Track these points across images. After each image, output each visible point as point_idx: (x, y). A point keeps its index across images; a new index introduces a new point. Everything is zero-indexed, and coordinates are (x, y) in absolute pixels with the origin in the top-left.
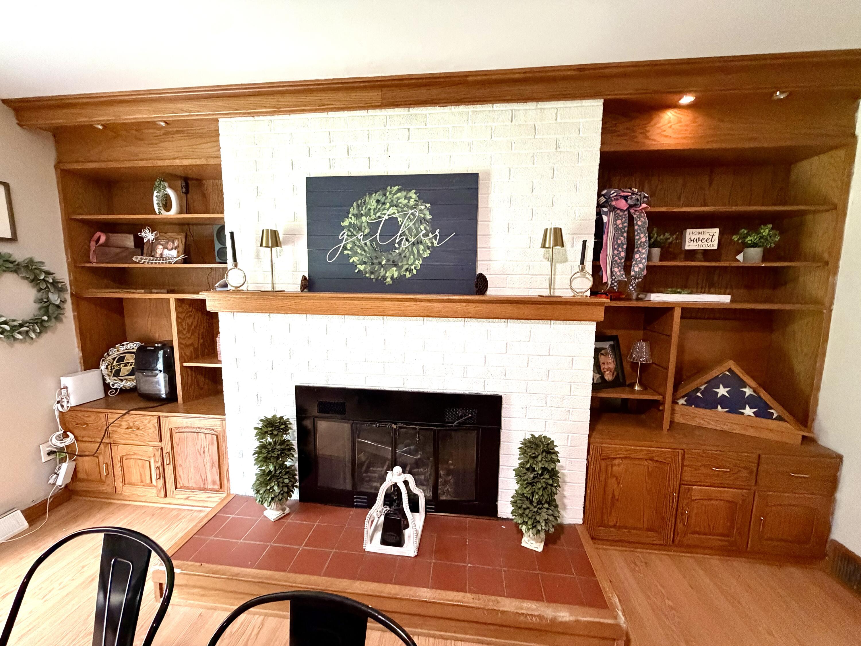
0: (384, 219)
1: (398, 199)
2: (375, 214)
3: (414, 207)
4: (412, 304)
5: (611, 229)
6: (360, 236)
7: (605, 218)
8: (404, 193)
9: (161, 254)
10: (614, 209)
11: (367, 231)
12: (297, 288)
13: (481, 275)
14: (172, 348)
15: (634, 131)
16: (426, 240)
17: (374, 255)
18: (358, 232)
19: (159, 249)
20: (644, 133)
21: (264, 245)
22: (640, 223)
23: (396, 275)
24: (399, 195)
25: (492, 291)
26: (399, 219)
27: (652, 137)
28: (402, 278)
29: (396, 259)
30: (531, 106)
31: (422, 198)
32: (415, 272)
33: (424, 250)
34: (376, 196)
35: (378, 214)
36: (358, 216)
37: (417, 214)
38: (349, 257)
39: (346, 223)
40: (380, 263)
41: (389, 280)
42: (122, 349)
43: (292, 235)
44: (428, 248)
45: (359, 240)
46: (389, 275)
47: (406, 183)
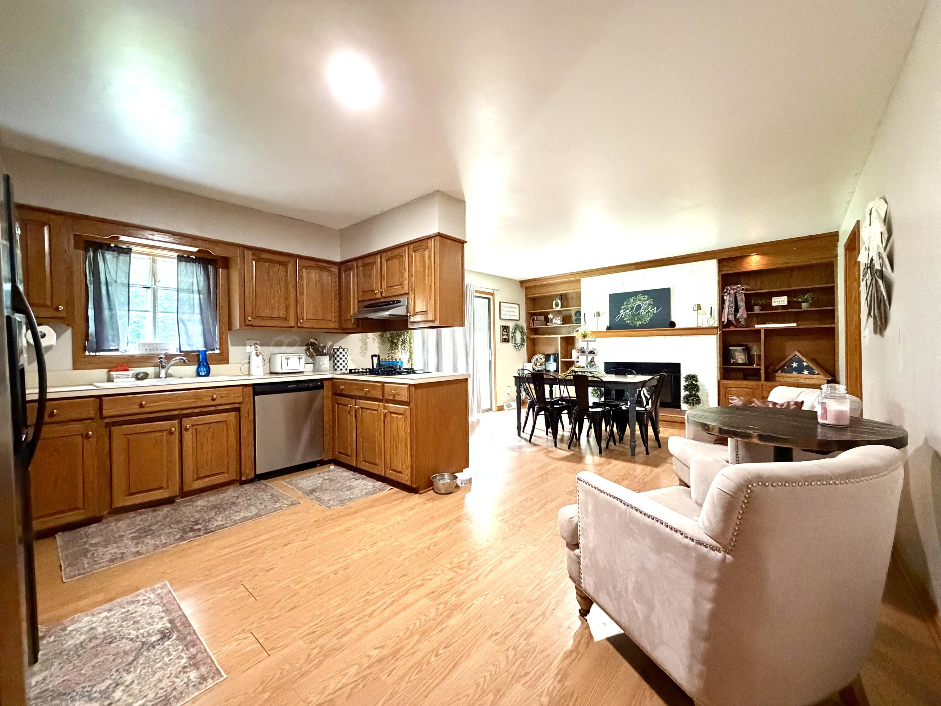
1: (641, 298)
3: (647, 300)
4: (646, 332)
5: (727, 301)
7: (725, 298)
8: (643, 296)
10: (729, 294)
11: (630, 309)
12: (605, 329)
13: (672, 321)
14: (558, 355)
15: (736, 265)
16: (651, 311)
17: (632, 317)
18: (627, 310)
19: (554, 321)
20: (741, 265)
21: (596, 316)
22: (740, 298)
23: (640, 323)
25: (677, 326)
26: (642, 305)
27: (744, 266)
29: (640, 318)
31: (650, 297)
32: (647, 322)
33: (651, 314)
34: (633, 298)
35: (634, 304)
36: (627, 305)
37: (648, 303)
38: (624, 318)
39: (623, 307)
40: (635, 320)
41: (638, 325)
42: (537, 356)
43: (604, 312)
45: (627, 313)
46: (638, 323)
47: (644, 293)
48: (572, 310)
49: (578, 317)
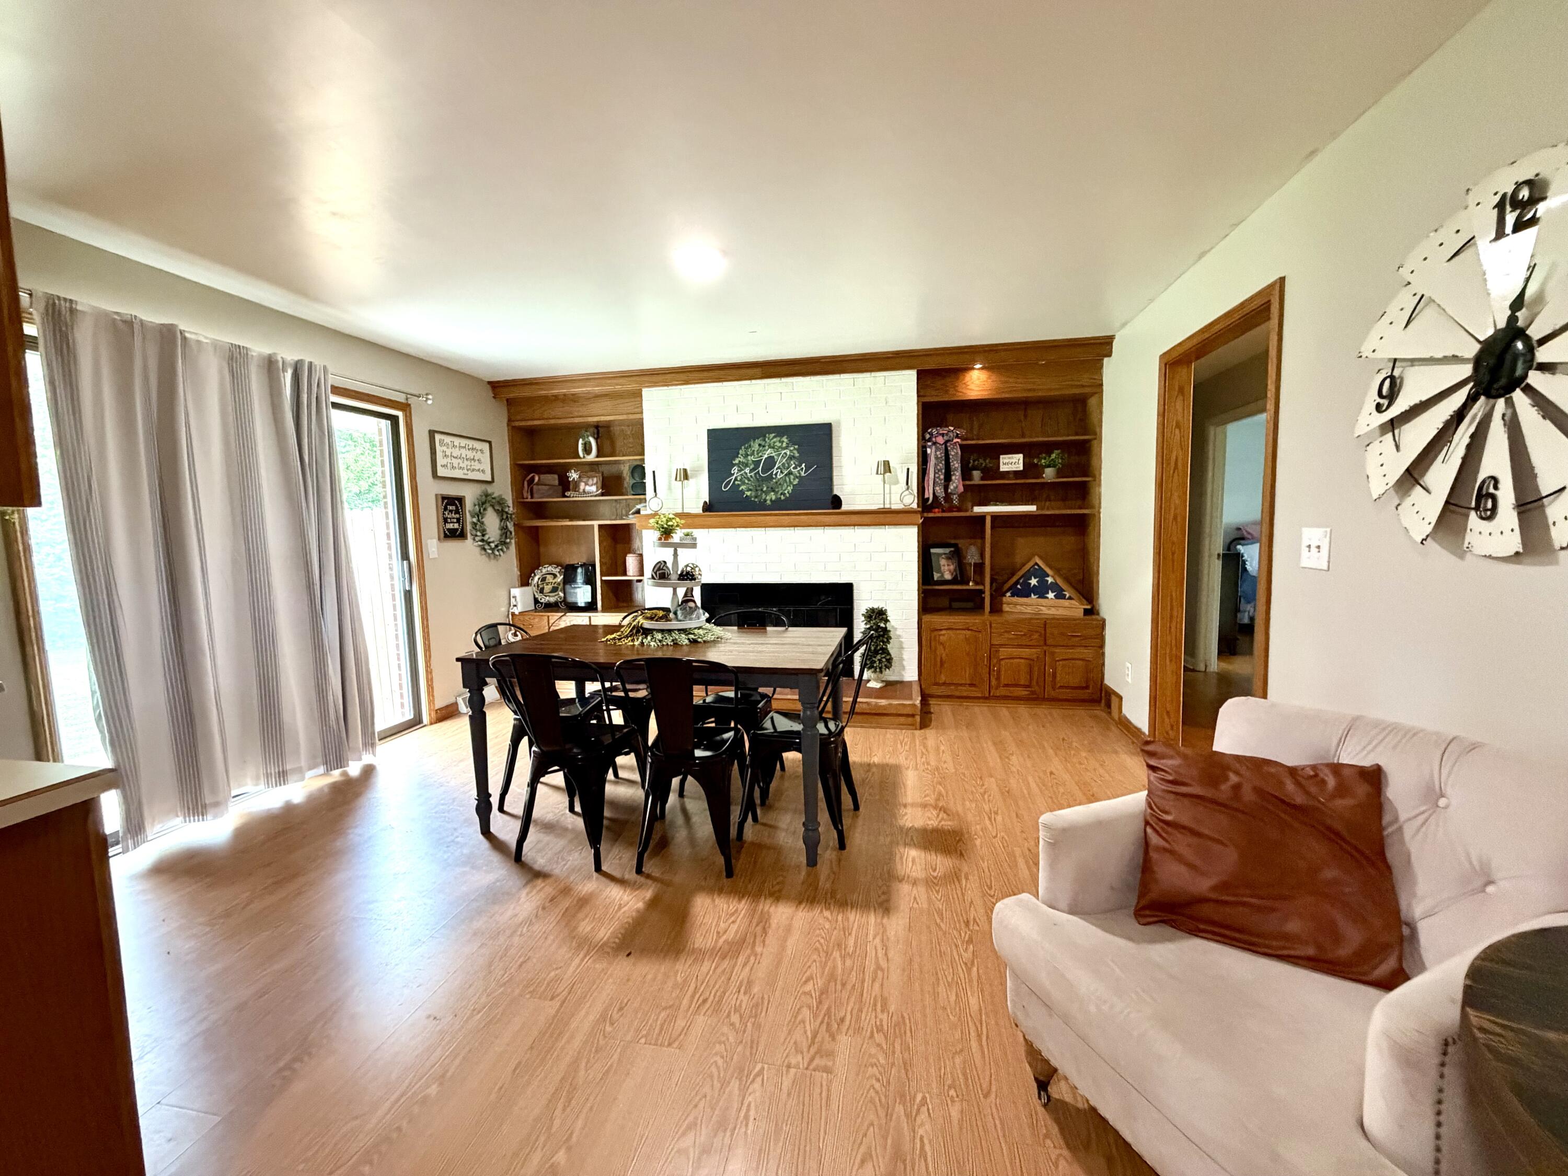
0: (764, 458)
1: (774, 442)
2: (758, 454)
3: (786, 448)
4: (786, 517)
5: (933, 458)
6: (747, 470)
7: (929, 451)
8: (778, 439)
9: (584, 490)
10: (935, 443)
11: (752, 467)
12: (699, 510)
13: (836, 495)
14: (594, 566)
15: (947, 386)
16: (795, 471)
17: (757, 484)
18: (745, 468)
19: (582, 486)
20: (955, 387)
21: (678, 479)
22: (953, 453)
23: (774, 498)
24: (775, 440)
25: (845, 507)
26: (776, 457)
27: (960, 390)
28: (778, 500)
29: (774, 486)
30: (867, 375)
31: (792, 442)
32: (788, 495)
33: (794, 479)
34: (758, 441)
35: (760, 454)
36: (746, 455)
37: (788, 453)
38: (739, 486)
39: (736, 461)
40: (762, 490)
41: (768, 502)
42: (544, 571)
43: (697, 471)
44: (797, 477)
45: (746, 473)
46: (768, 498)
47: (780, 431)
48: (626, 461)
49: (638, 480)
